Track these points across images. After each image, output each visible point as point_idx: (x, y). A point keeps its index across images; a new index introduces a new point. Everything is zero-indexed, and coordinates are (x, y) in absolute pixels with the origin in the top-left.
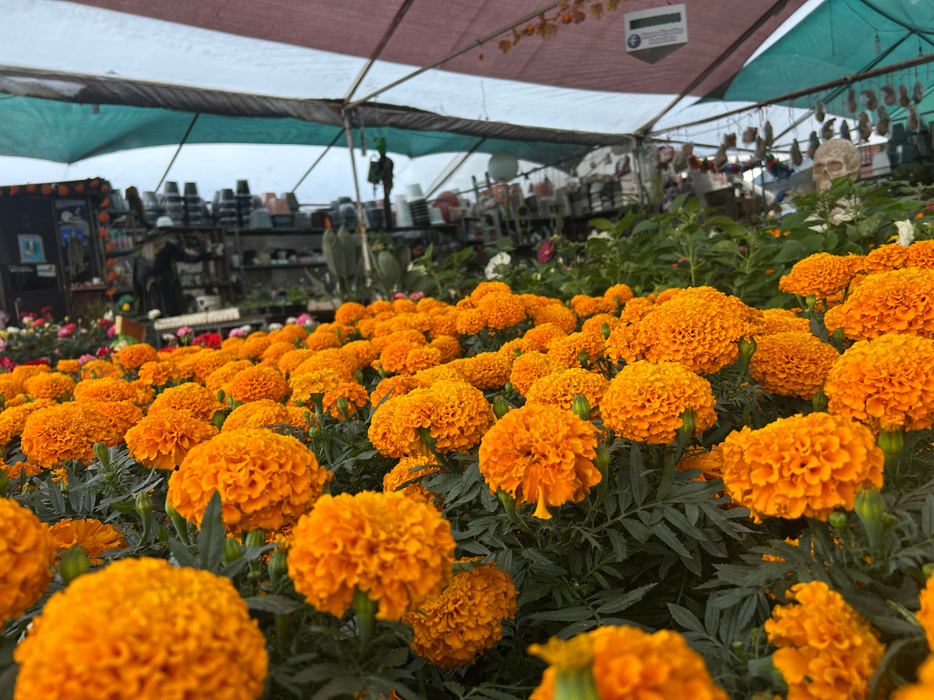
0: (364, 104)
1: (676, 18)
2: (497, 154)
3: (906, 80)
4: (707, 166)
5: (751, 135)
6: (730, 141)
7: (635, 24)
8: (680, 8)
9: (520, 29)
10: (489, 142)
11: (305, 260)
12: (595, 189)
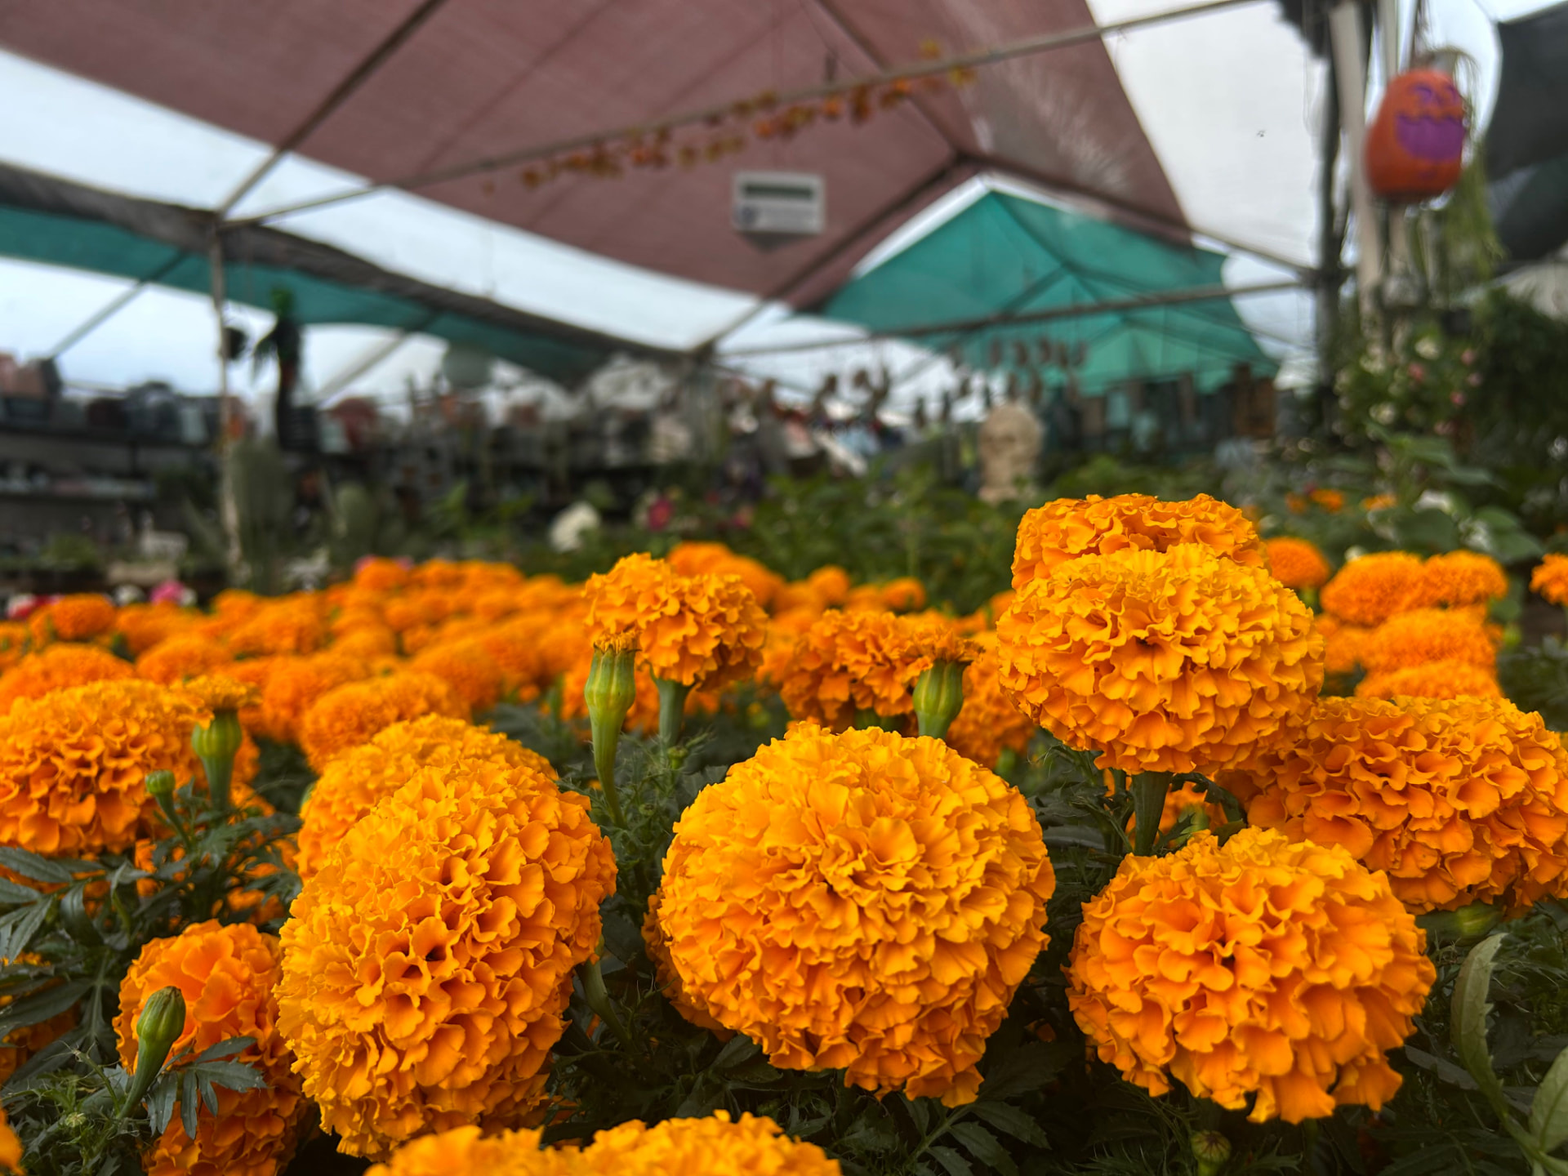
0: (254, 226)
1: (804, 193)
2: (457, 345)
3: (1063, 332)
4: (790, 415)
5: (861, 379)
6: (831, 385)
7: (752, 190)
8: (813, 181)
9: (561, 157)
10: (445, 322)
11: (66, 488)
12: (612, 426)
